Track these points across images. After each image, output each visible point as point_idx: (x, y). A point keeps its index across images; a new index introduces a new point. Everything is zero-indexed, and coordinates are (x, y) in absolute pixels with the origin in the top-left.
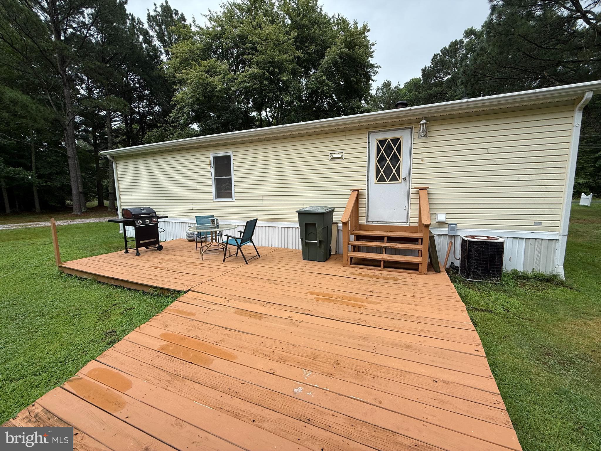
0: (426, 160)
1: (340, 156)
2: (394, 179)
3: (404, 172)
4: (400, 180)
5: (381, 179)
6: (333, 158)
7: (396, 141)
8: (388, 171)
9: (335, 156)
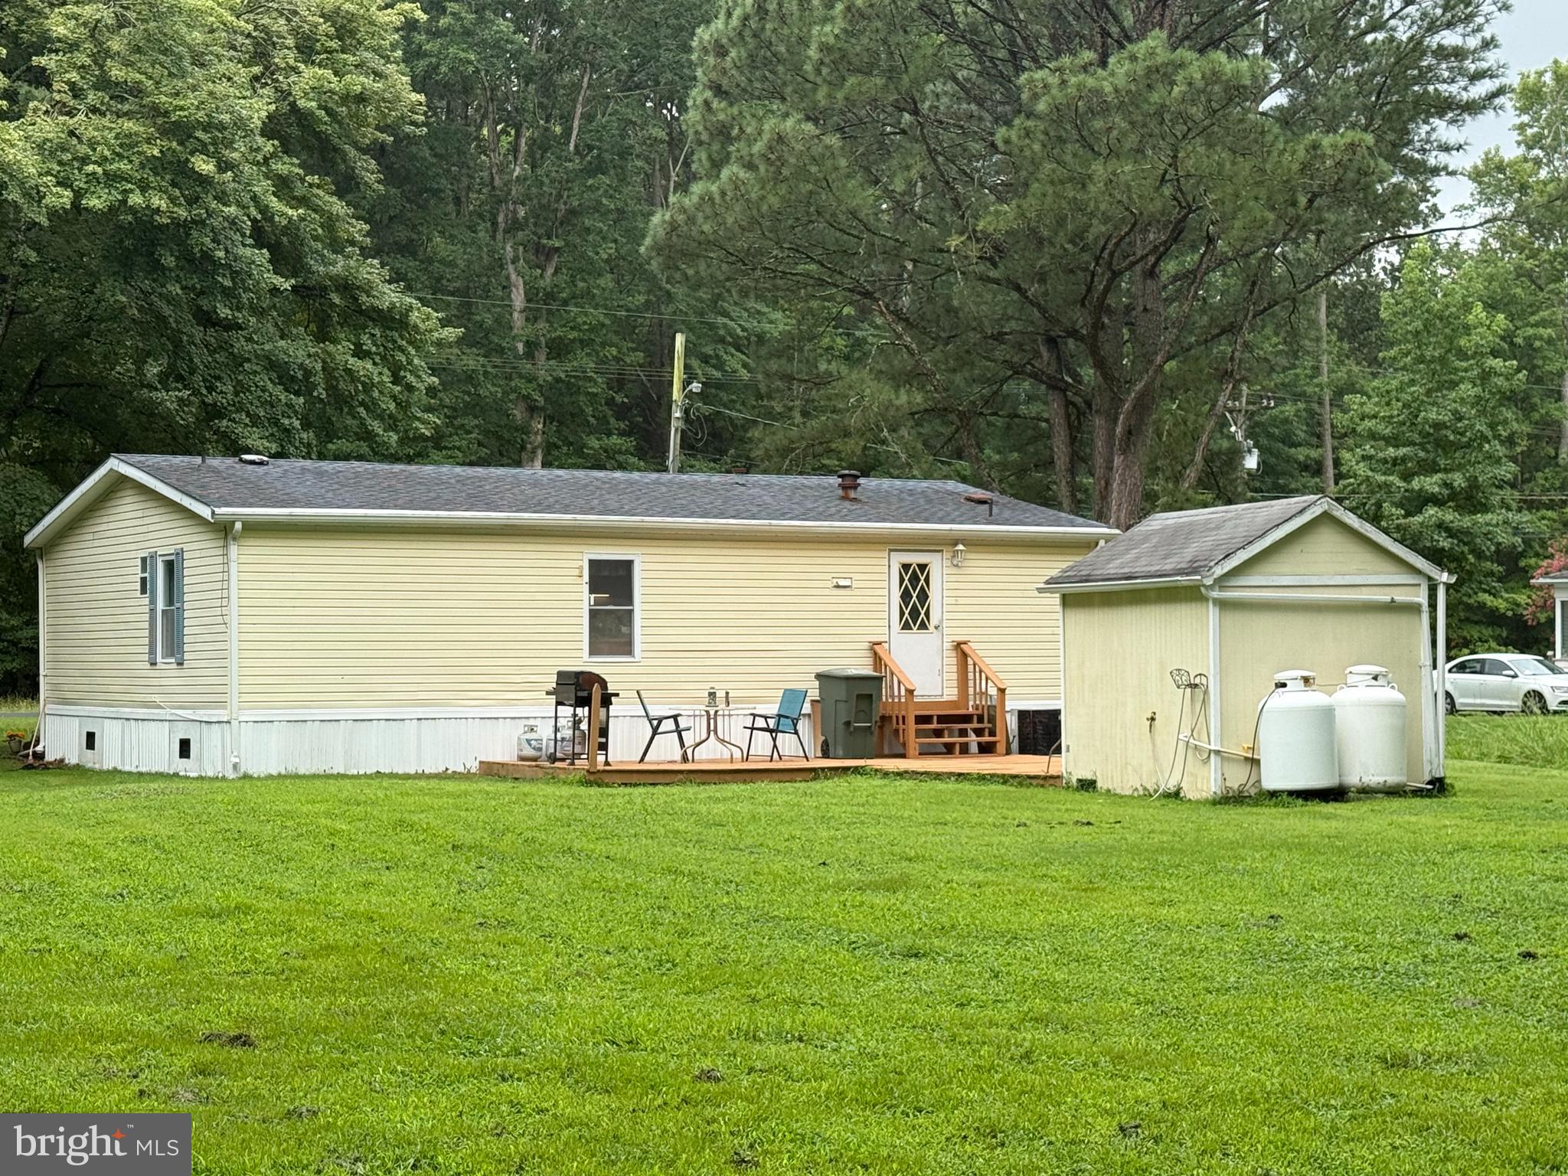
0: (961, 601)
1: (847, 583)
2: (923, 626)
3: (935, 618)
4: (931, 628)
5: (906, 626)
6: (838, 586)
7: (923, 567)
8: (915, 614)
9: (842, 583)
